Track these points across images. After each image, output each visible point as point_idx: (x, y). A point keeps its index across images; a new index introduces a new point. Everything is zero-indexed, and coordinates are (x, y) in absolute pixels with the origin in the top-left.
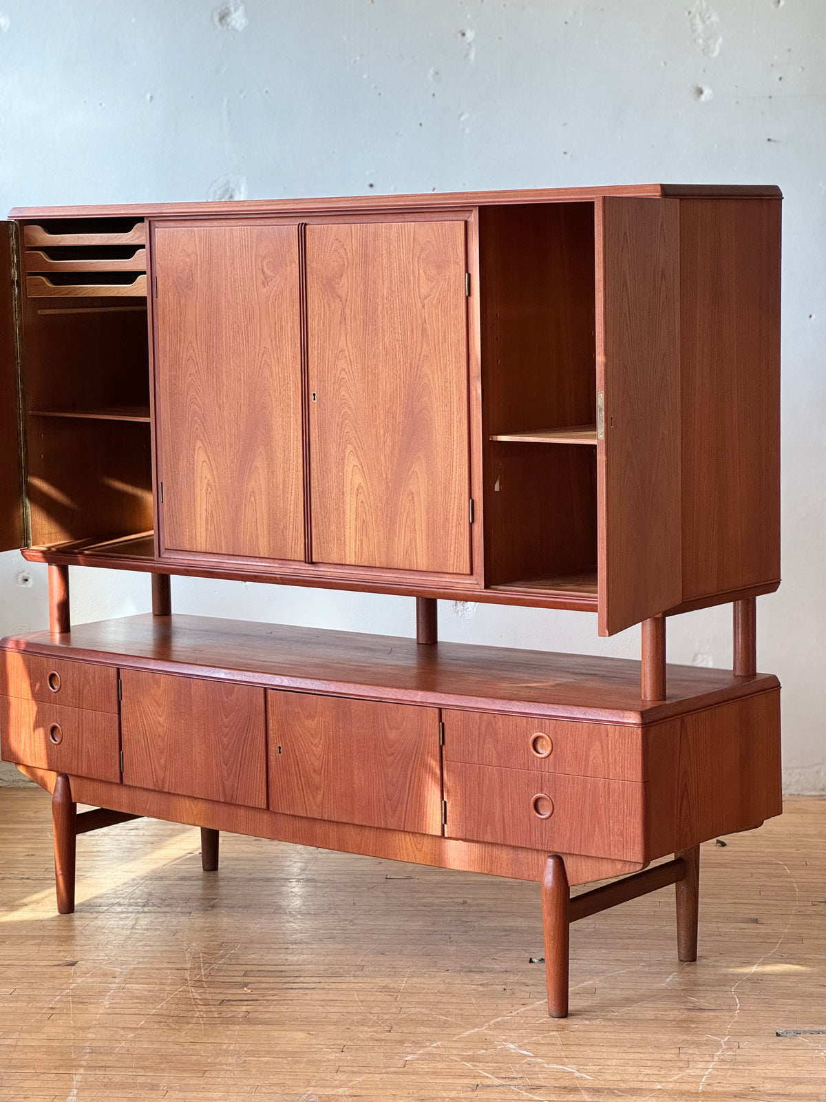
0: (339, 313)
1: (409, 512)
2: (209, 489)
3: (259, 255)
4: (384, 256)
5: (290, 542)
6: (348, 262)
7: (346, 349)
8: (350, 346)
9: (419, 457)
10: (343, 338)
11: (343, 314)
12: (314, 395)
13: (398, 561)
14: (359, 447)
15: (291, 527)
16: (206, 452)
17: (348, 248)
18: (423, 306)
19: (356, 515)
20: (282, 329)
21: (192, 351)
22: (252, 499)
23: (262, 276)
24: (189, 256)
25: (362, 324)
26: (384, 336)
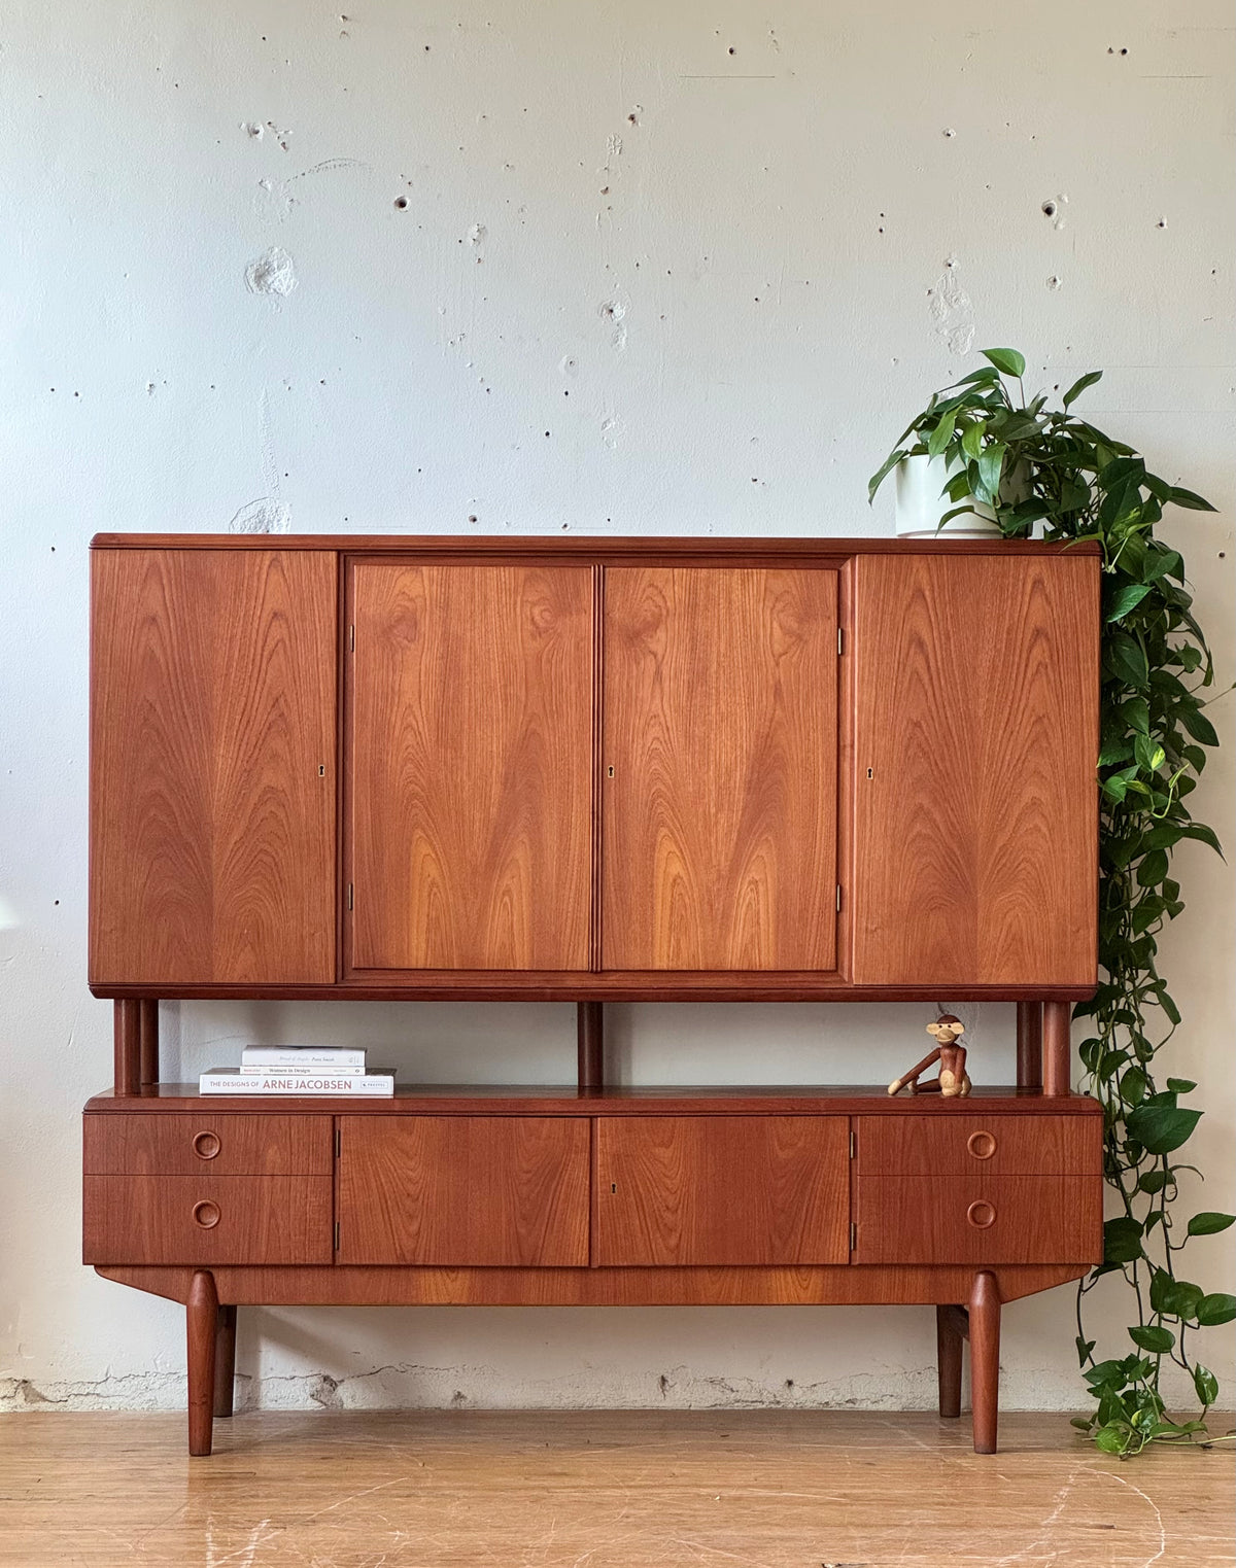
0: (652, 673)
1: (750, 903)
2: (435, 889)
3: (527, 601)
4: (721, 606)
5: (566, 950)
6: (668, 611)
7: (661, 714)
8: (667, 712)
9: (767, 839)
10: (658, 701)
11: (658, 673)
12: (611, 769)
13: (733, 961)
14: (678, 831)
15: (568, 930)
16: (431, 844)
17: (668, 593)
18: (777, 664)
19: (672, 909)
20: (561, 692)
21: (411, 718)
22: (506, 899)
23: (530, 627)
24: (411, 600)
25: (686, 685)
26: (718, 699)
